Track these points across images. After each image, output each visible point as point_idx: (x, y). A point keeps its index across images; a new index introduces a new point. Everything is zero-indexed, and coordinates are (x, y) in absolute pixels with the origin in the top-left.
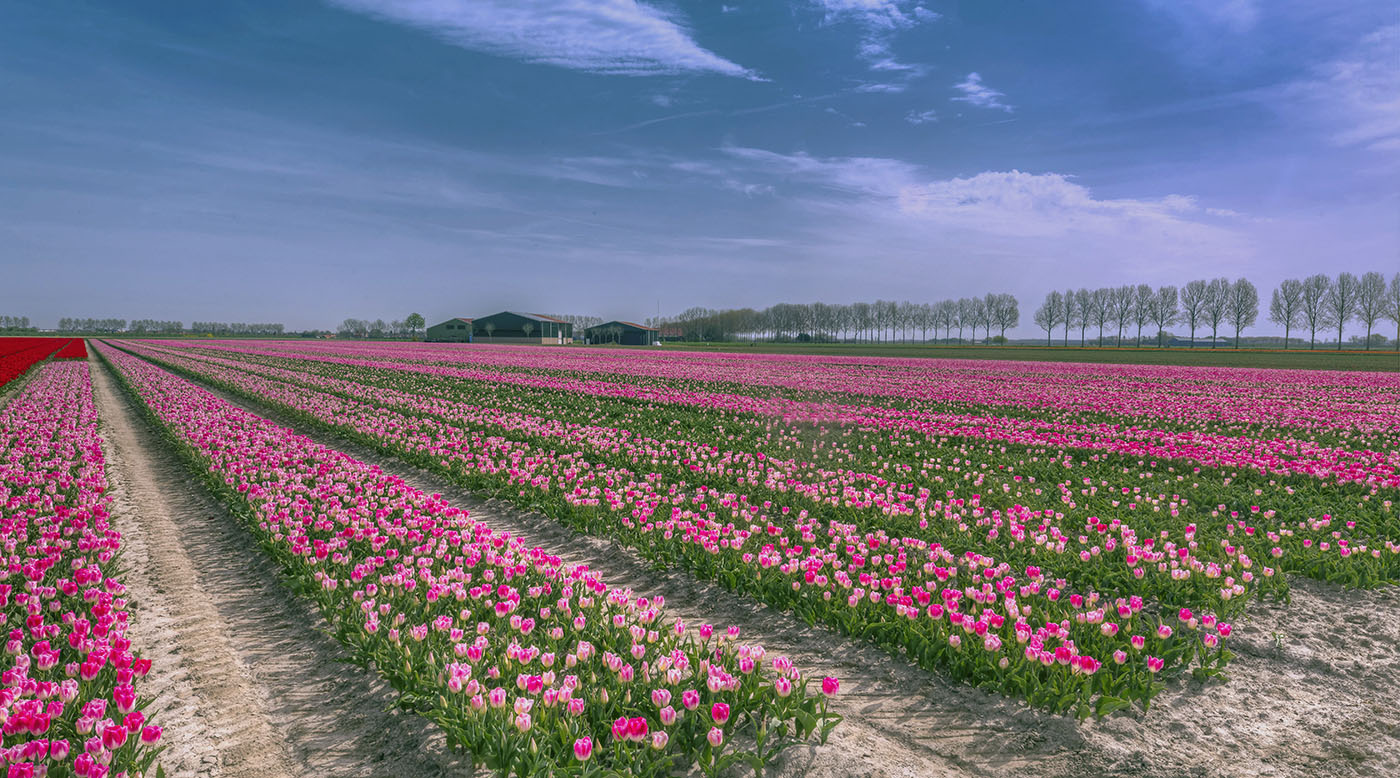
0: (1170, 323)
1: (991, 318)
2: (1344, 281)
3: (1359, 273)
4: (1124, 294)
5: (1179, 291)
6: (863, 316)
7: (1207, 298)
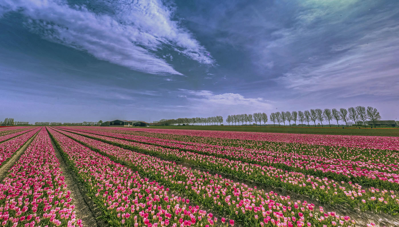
0: (252, 121)
1: (218, 121)
2: (283, 113)
5: (252, 115)
6: (194, 120)
7: (258, 116)
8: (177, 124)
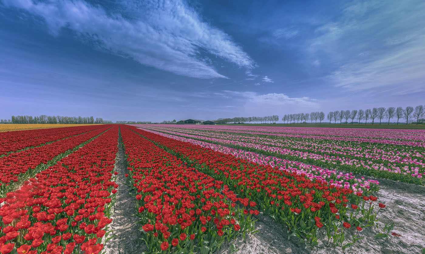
0: (307, 120)
1: (274, 119)
2: (342, 112)
3: (345, 110)
4: (299, 115)
5: (309, 114)
6: (250, 119)
7: (315, 115)
8: (233, 123)
